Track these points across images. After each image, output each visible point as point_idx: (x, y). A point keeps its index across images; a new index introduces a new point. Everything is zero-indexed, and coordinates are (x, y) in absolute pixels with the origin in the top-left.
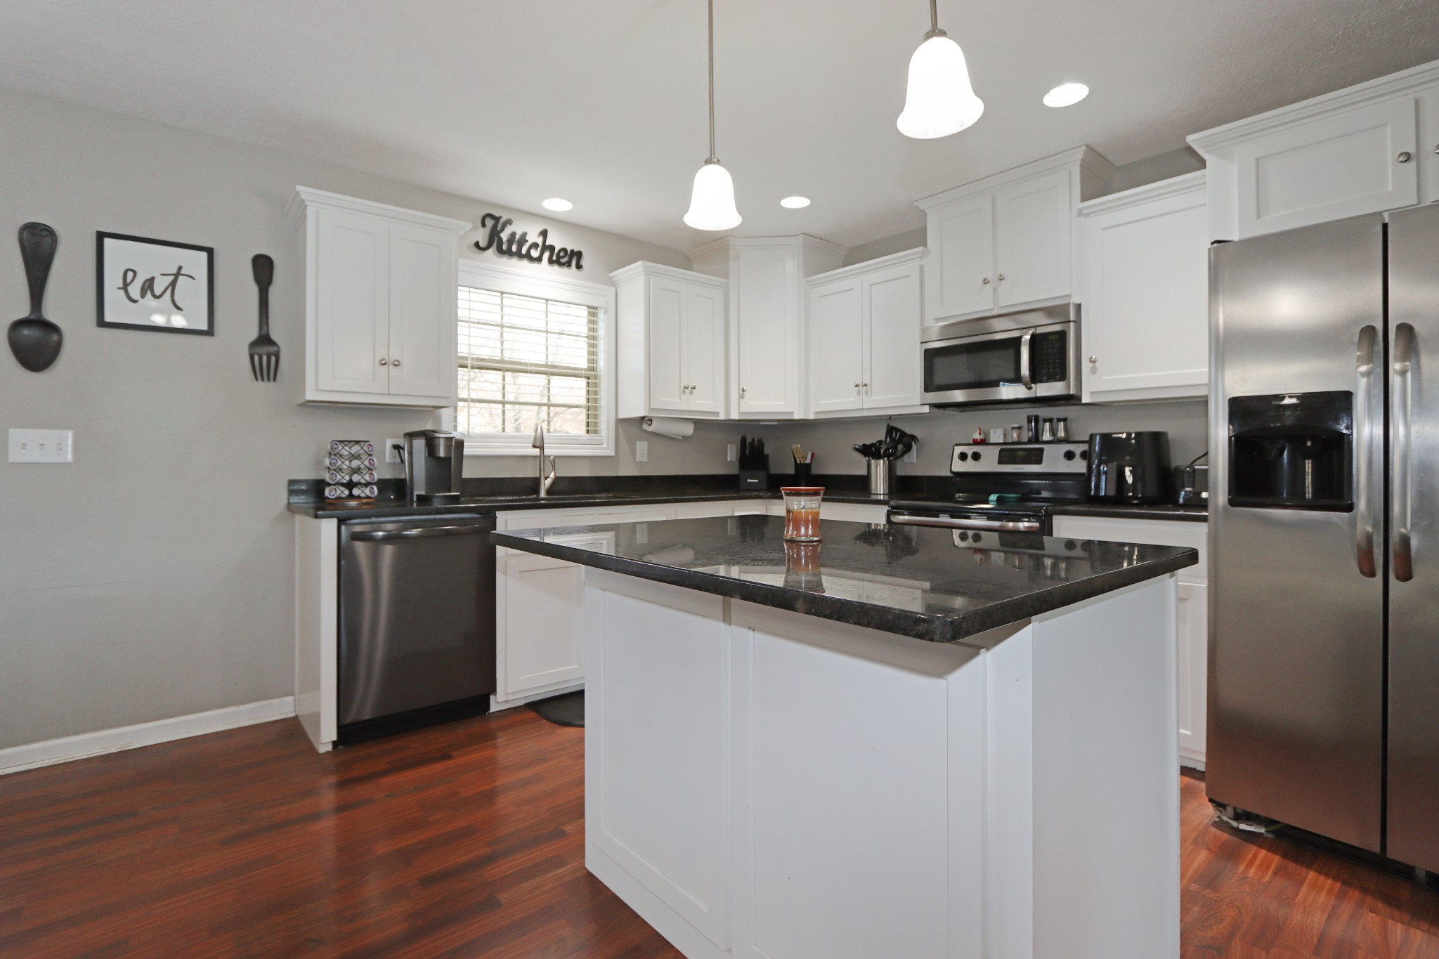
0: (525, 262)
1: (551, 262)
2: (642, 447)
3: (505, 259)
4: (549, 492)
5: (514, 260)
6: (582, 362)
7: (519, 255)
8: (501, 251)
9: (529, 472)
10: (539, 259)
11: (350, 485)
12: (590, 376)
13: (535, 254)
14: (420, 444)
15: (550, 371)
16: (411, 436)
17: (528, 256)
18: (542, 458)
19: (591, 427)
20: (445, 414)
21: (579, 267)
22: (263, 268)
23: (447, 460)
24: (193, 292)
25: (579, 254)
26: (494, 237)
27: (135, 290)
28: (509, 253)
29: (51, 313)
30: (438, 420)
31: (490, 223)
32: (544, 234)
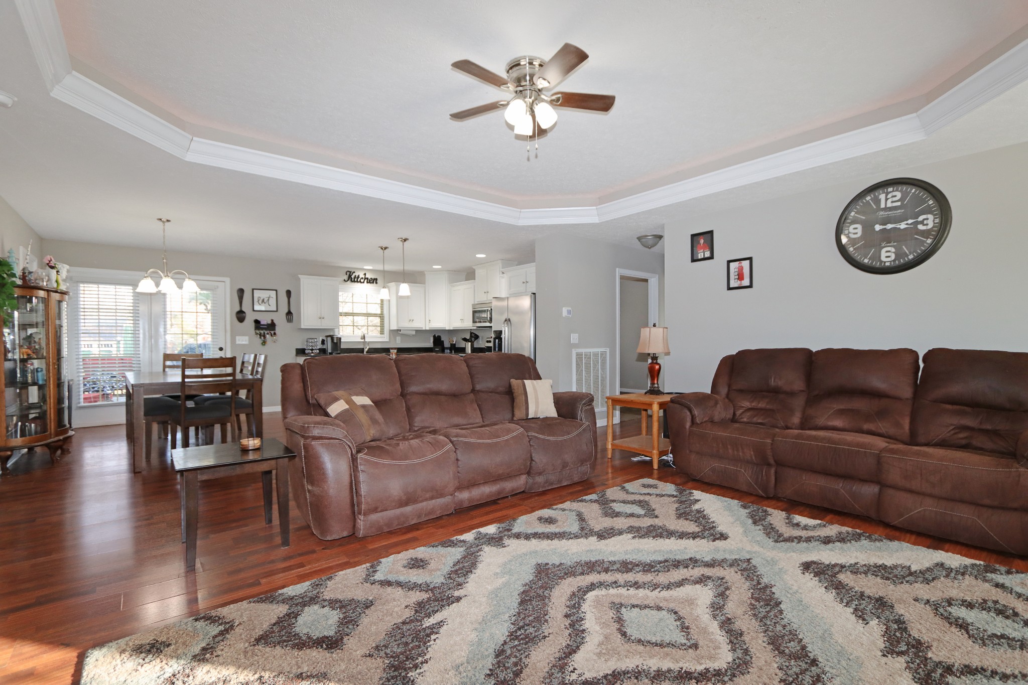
0: (359, 284)
1: (367, 282)
2: (398, 339)
3: (353, 283)
4: (367, 352)
5: (356, 283)
6: (379, 312)
7: (357, 282)
8: (352, 281)
9: (361, 347)
10: (364, 282)
11: (312, 350)
12: (381, 316)
13: (362, 281)
14: (329, 339)
15: (368, 315)
16: (327, 336)
17: (360, 282)
18: (365, 343)
19: (382, 332)
20: (336, 330)
21: (376, 283)
22: (289, 293)
23: (337, 343)
24: (273, 302)
25: (376, 279)
26: (350, 277)
27: (260, 302)
28: (354, 281)
29: (244, 309)
30: (334, 332)
31: (348, 273)
32: (365, 274)
